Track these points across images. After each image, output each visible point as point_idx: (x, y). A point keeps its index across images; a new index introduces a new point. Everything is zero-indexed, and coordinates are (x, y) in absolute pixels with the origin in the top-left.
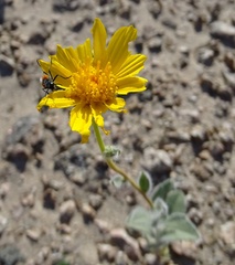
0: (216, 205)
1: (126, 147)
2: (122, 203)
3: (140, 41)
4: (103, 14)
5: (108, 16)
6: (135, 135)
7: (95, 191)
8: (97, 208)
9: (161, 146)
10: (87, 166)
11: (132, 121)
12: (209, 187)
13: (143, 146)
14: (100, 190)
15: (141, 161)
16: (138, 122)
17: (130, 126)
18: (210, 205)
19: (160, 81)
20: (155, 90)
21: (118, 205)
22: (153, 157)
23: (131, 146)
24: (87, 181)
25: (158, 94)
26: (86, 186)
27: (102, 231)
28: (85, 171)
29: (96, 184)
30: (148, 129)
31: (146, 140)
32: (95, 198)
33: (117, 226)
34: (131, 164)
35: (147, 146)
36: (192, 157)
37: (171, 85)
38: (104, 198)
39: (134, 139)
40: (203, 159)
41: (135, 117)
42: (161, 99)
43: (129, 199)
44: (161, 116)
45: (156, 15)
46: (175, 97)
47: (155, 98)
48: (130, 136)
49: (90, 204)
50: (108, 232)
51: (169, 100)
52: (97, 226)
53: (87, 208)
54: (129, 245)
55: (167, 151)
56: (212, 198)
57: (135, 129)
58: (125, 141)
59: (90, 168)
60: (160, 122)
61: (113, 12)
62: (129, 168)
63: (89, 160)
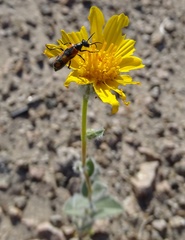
0: (118, 185)
1: (41, 149)
2: (44, 199)
3: (41, 58)
4: (6, 36)
5: (11, 38)
6: (48, 138)
7: (18, 193)
8: (22, 208)
9: (70, 144)
10: (9, 171)
11: (43, 126)
12: (111, 172)
13: (55, 146)
14: (23, 191)
15: (56, 159)
16: (49, 127)
17: (42, 131)
18: (113, 186)
19: (62, 90)
20: (58, 99)
21: (41, 202)
22: (66, 154)
23: (45, 147)
24: (10, 185)
25: (61, 101)
26: (10, 191)
27: (29, 229)
28: (7, 176)
29: (19, 187)
30: (58, 131)
31: (57, 140)
32: (20, 200)
33: (42, 221)
34: (47, 163)
35: (59, 146)
36: (94, 149)
37: (71, 94)
38: (28, 198)
39: (47, 142)
40: (103, 150)
41: (46, 122)
42: (65, 105)
43: (50, 194)
44: (67, 119)
45: (51, 37)
46: (75, 102)
47: (60, 105)
48: (44, 140)
49: (16, 206)
50: (35, 228)
51: (71, 105)
52: (25, 225)
53: (13, 211)
54: (55, 235)
55: (75, 147)
56: (114, 180)
57: (46, 132)
58: (40, 144)
59: (12, 173)
60: (66, 124)
61: (15, 35)
62: (46, 167)
63: (10, 166)
